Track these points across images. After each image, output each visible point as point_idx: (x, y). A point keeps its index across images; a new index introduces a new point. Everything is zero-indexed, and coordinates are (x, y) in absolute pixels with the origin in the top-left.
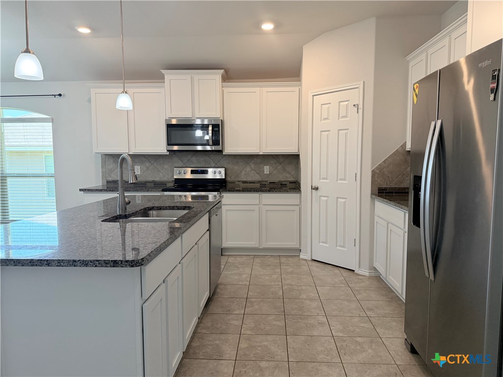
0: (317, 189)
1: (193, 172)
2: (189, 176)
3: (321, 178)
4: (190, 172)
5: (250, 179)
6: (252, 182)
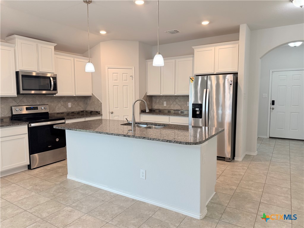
0: (112, 113)
1: (27, 109)
2: (25, 112)
3: (115, 107)
4: (25, 109)
5: (61, 111)
6: (62, 113)
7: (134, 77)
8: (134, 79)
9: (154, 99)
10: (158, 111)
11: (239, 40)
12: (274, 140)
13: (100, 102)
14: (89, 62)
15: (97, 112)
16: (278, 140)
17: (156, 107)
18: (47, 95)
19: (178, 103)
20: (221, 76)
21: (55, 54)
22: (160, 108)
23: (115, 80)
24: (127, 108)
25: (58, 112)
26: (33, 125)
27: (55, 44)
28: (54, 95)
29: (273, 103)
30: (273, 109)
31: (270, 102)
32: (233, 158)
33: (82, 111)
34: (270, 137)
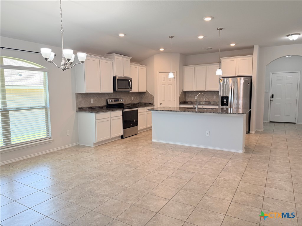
0: (161, 104)
1: (115, 101)
3: (163, 100)
5: (129, 103)
6: (129, 104)
7: (176, 78)
8: (176, 80)
9: (187, 94)
10: (190, 103)
11: (253, 55)
12: (273, 124)
13: (152, 97)
14: (171, 72)
15: (150, 103)
16: (276, 123)
17: (188, 100)
18: (122, 92)
19: (206, 97)
20: (238, 78)
21: (131, 64)
22: (192, 100)
23: (163, 81)
24: (171, 100)
25: (127, 103)
26: (125, 110)
27: (131, 58)
28: (129, 92)
29: (272, 96)
30: (272, 101)
31: (270, 96)
32: (249, 132)
33: (139, 103)
34: (270, 122)
